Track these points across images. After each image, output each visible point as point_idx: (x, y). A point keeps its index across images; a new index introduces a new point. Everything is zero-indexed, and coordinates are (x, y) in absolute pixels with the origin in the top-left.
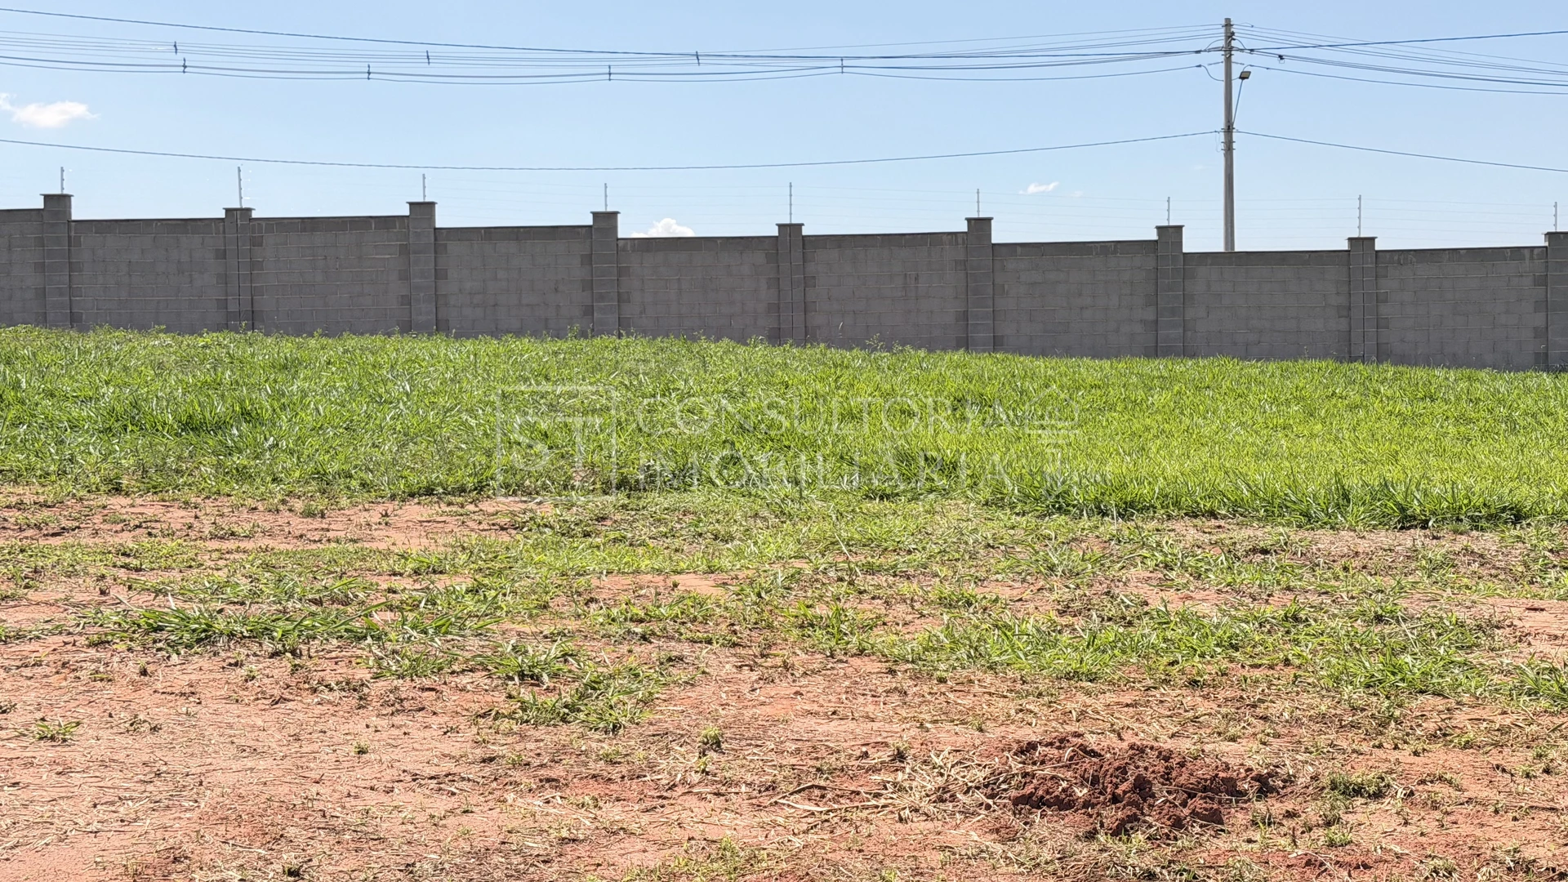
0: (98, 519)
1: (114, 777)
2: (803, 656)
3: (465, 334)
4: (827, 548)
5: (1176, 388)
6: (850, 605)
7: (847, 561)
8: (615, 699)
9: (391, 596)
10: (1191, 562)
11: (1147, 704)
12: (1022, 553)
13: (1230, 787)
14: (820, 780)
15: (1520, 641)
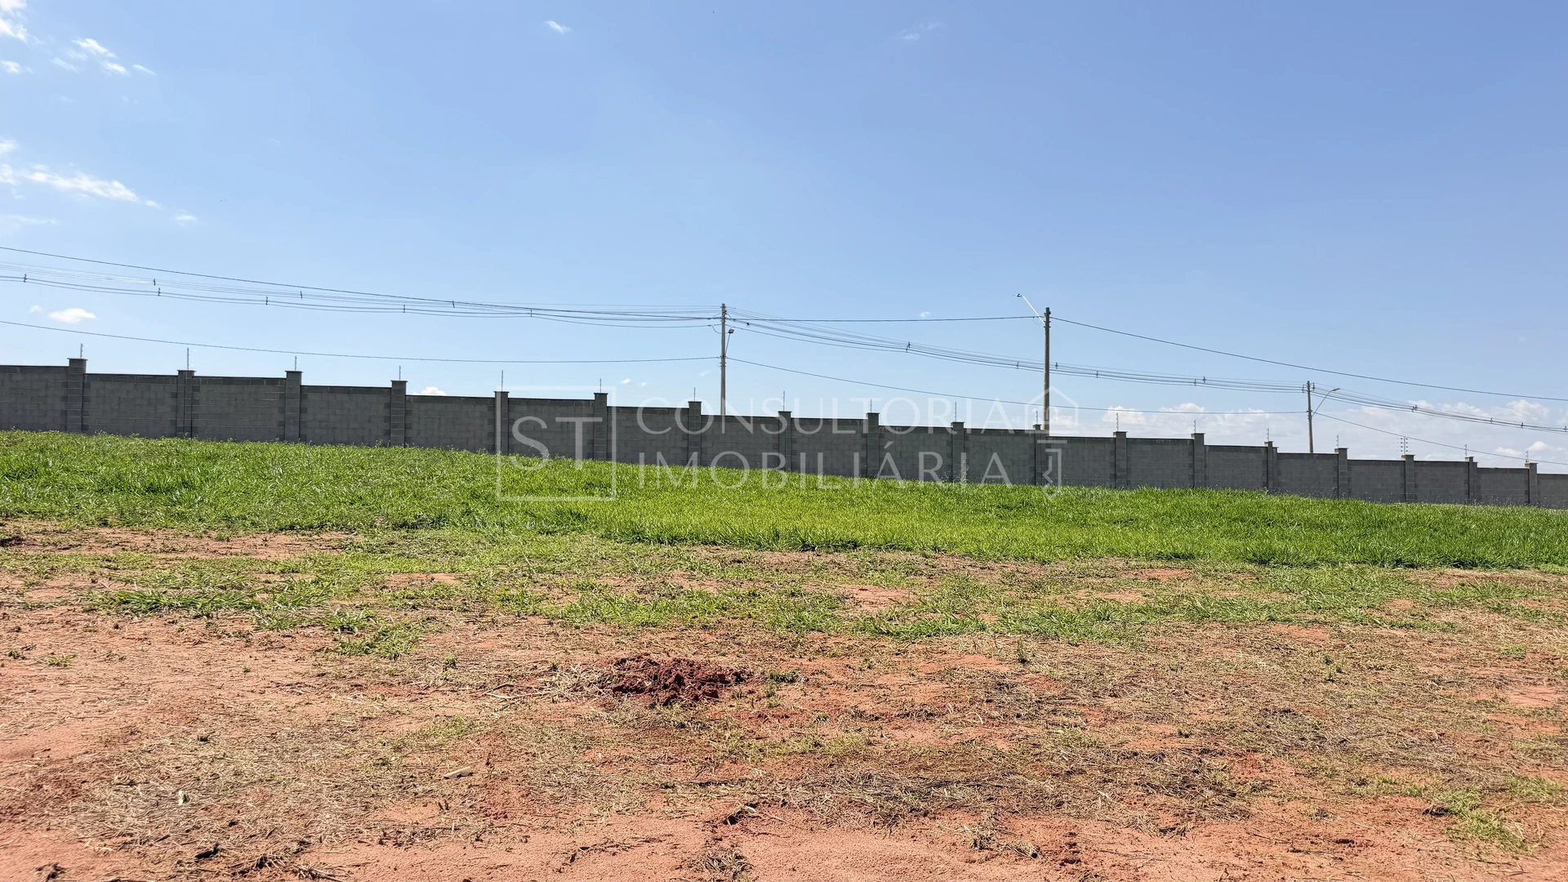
0: (92, 540)
1: (95, 687)
2: (503, 616)
3: (318, 442)
4: (517, 559)
6: (529, 589)
7: (528, 566)
8: (396, 641)
9: (267, 584)
10: (704, 566)
11: (682, 638)
12: (620, 562)
13: (722, 679)
14: (511, 682)
15: (857, 605)
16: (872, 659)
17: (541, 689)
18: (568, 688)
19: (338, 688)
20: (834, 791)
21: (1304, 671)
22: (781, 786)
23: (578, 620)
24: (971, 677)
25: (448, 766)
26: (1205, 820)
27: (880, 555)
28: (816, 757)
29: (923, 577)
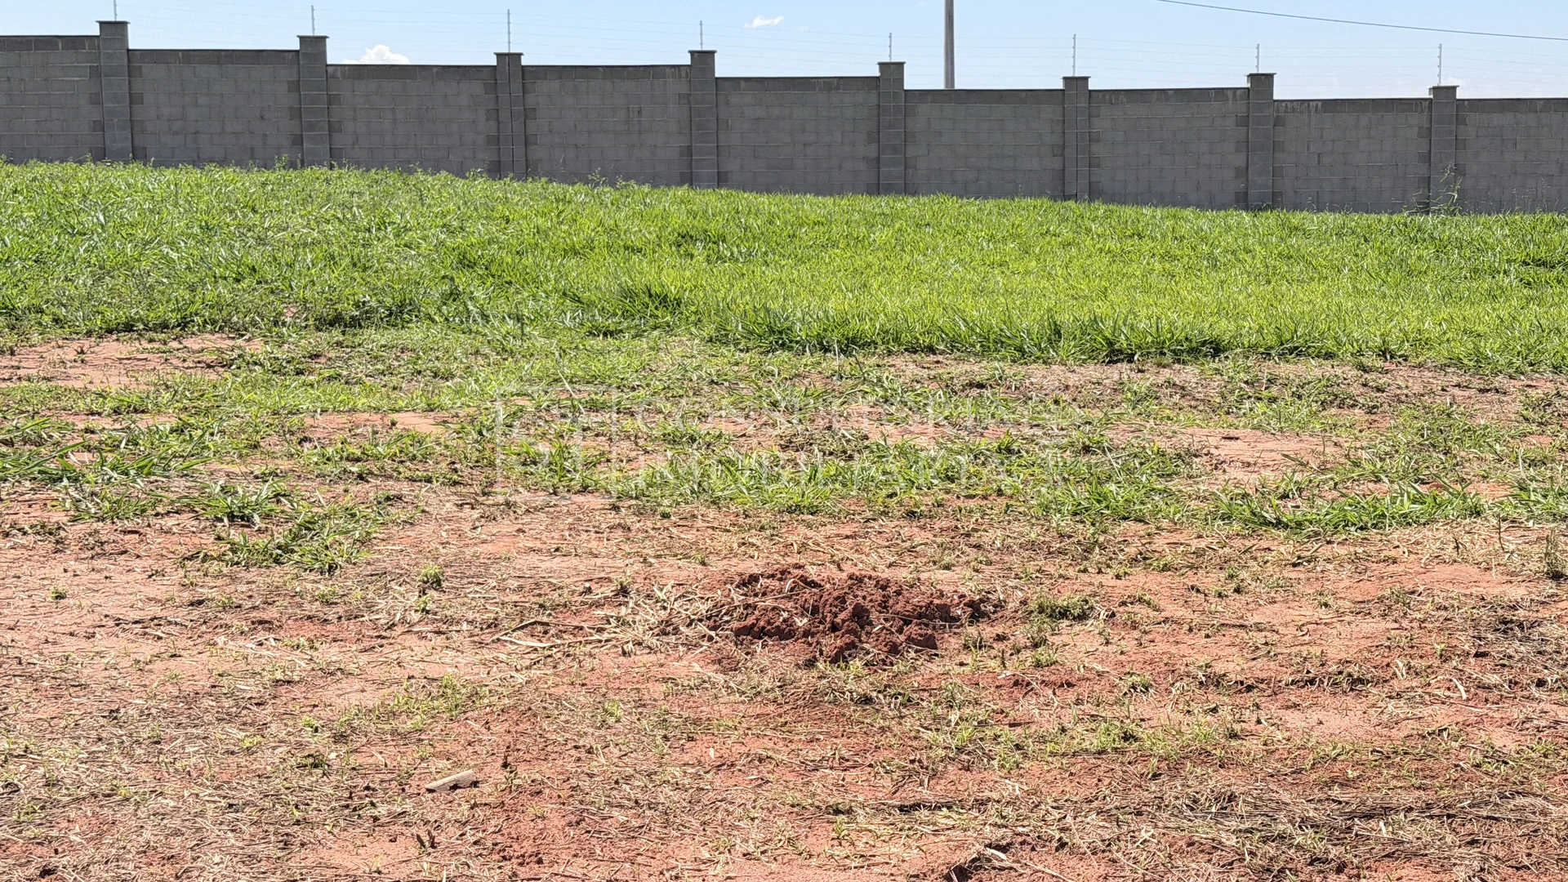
2: (526, 494)
3: (164, 162)
4: (549, 384)
5: (897, 226)
6: (573, 442)
7: (570, 398)
8: (330, 539)
9: (89, 436)
10: (910, 397)
11: (866, 535)
12: (745, 389)
13: (944, 614)
14: (543, 616)
15: (1216, 468)
16: (1244, 574)
17: (600, 630)
18: (651, 629)
19: (228, 627)
20: (1160, 824)
22: (1055, 812)
23: (666, 502)
24: (1446, 609)
25: (433, 770)
27: (1267, 369)
28: (1126, 759)
29: (1357, 411)
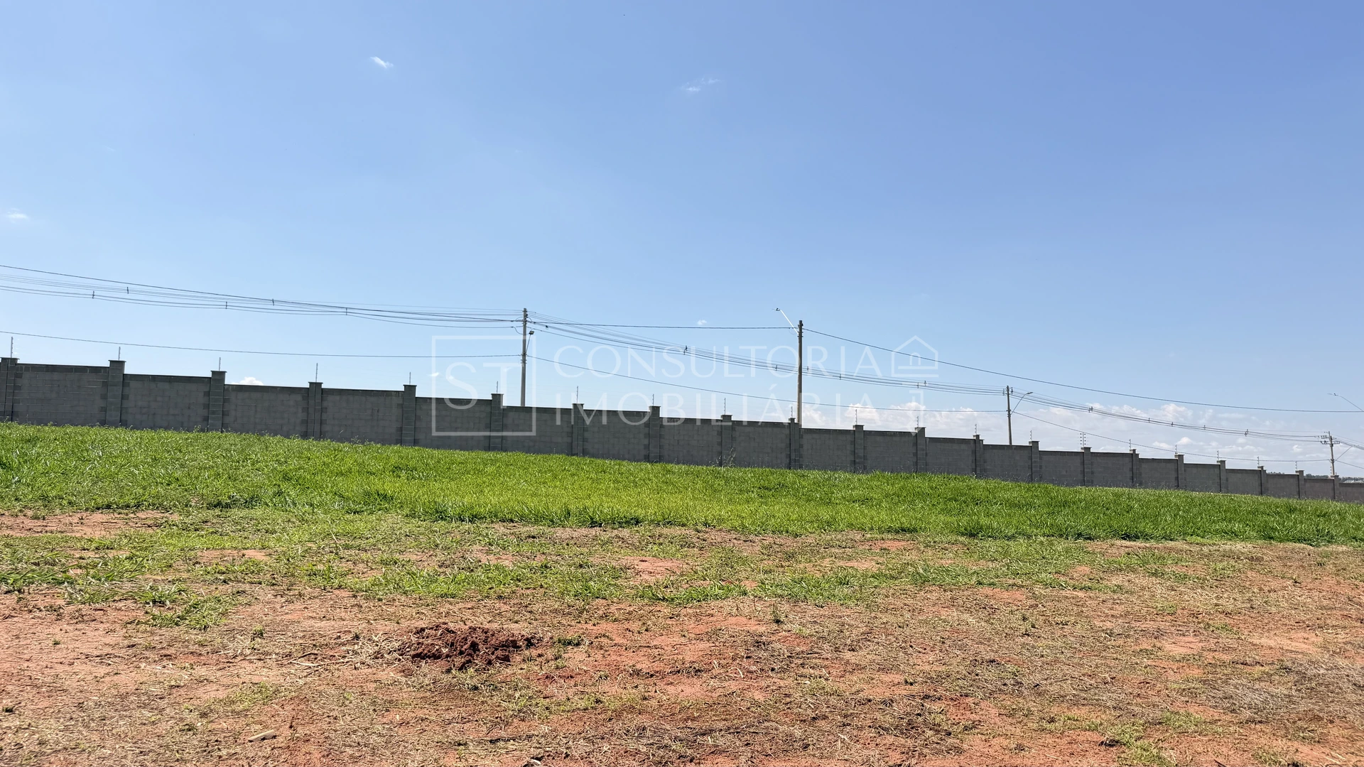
2: (309, 590)
3: (138, 427)
4: (325, 537)
5: (498, 465)
6: (335, 565)
7: (335, 543)
8: (206, 613)
9: (81, 561)
10: (501, 542)
11: (478, 608)
12: (423, 539)
13: (514, 645)
14: (315, 650)
15: (637, 574)
16: (649, 623)
17: (344, 657)
18: (370, 656)
19: (147, 658)
20: (612, 743)
21: (1006, 627)
22: (564, 740)
23: (381, 593)
24: (734, 637)
25: (253, 730)
26: (926, 756)
27: (658, 531)
28: (597, 712)
29: (695, 549)
